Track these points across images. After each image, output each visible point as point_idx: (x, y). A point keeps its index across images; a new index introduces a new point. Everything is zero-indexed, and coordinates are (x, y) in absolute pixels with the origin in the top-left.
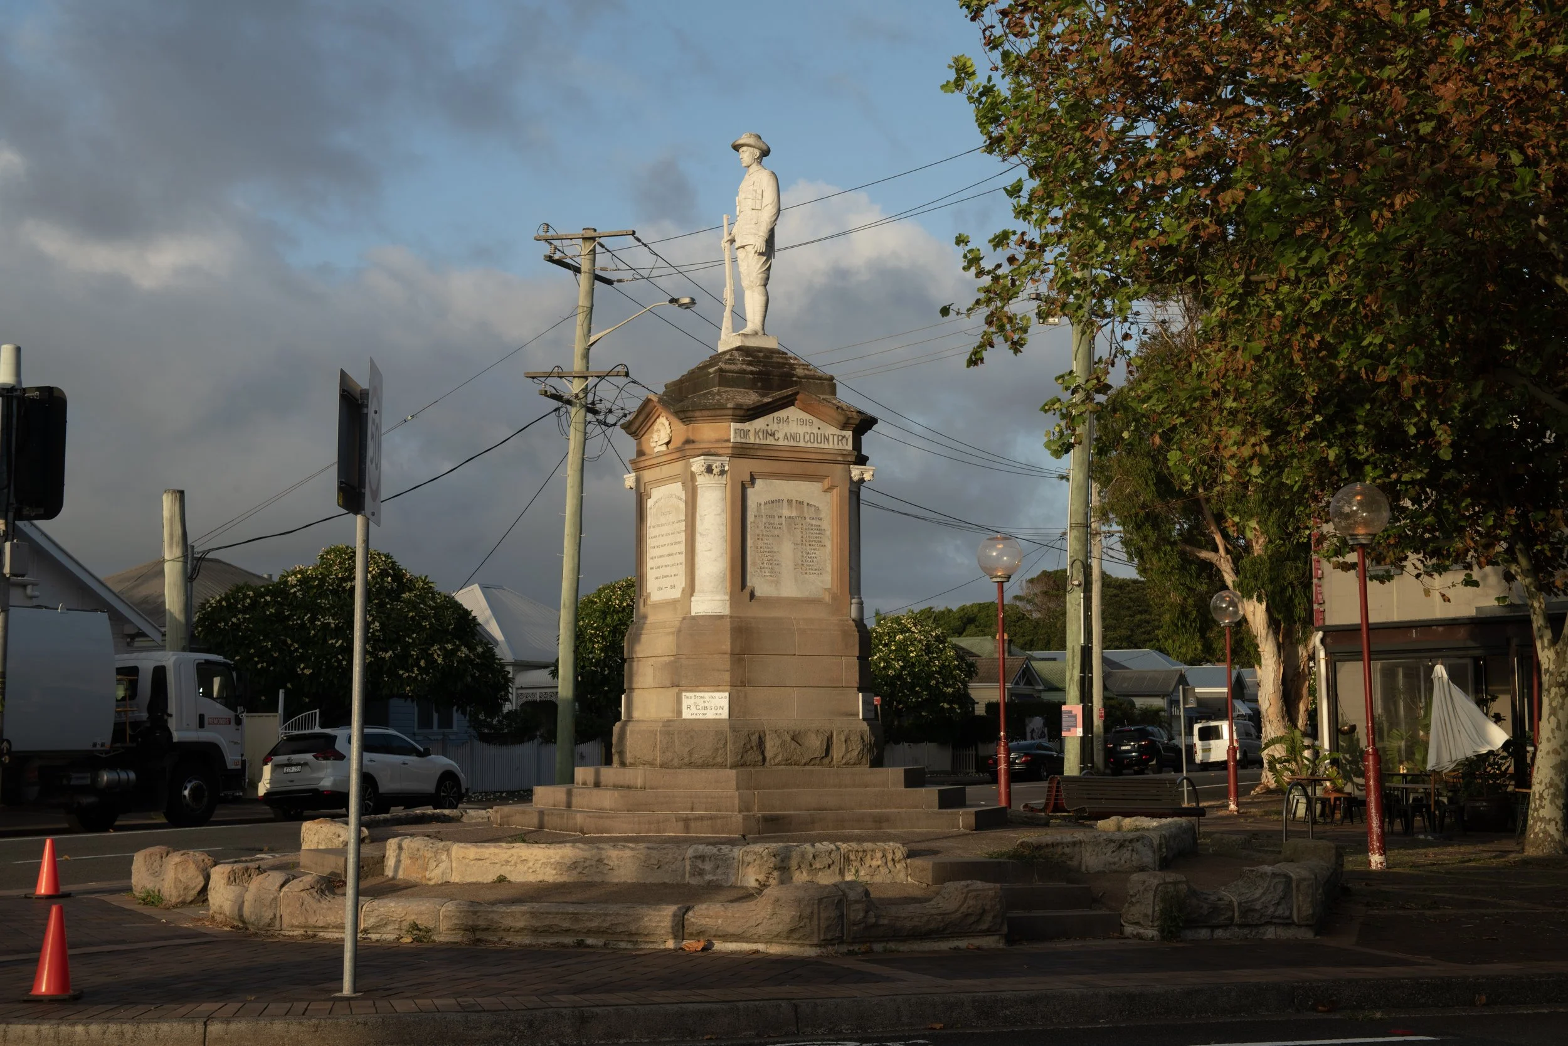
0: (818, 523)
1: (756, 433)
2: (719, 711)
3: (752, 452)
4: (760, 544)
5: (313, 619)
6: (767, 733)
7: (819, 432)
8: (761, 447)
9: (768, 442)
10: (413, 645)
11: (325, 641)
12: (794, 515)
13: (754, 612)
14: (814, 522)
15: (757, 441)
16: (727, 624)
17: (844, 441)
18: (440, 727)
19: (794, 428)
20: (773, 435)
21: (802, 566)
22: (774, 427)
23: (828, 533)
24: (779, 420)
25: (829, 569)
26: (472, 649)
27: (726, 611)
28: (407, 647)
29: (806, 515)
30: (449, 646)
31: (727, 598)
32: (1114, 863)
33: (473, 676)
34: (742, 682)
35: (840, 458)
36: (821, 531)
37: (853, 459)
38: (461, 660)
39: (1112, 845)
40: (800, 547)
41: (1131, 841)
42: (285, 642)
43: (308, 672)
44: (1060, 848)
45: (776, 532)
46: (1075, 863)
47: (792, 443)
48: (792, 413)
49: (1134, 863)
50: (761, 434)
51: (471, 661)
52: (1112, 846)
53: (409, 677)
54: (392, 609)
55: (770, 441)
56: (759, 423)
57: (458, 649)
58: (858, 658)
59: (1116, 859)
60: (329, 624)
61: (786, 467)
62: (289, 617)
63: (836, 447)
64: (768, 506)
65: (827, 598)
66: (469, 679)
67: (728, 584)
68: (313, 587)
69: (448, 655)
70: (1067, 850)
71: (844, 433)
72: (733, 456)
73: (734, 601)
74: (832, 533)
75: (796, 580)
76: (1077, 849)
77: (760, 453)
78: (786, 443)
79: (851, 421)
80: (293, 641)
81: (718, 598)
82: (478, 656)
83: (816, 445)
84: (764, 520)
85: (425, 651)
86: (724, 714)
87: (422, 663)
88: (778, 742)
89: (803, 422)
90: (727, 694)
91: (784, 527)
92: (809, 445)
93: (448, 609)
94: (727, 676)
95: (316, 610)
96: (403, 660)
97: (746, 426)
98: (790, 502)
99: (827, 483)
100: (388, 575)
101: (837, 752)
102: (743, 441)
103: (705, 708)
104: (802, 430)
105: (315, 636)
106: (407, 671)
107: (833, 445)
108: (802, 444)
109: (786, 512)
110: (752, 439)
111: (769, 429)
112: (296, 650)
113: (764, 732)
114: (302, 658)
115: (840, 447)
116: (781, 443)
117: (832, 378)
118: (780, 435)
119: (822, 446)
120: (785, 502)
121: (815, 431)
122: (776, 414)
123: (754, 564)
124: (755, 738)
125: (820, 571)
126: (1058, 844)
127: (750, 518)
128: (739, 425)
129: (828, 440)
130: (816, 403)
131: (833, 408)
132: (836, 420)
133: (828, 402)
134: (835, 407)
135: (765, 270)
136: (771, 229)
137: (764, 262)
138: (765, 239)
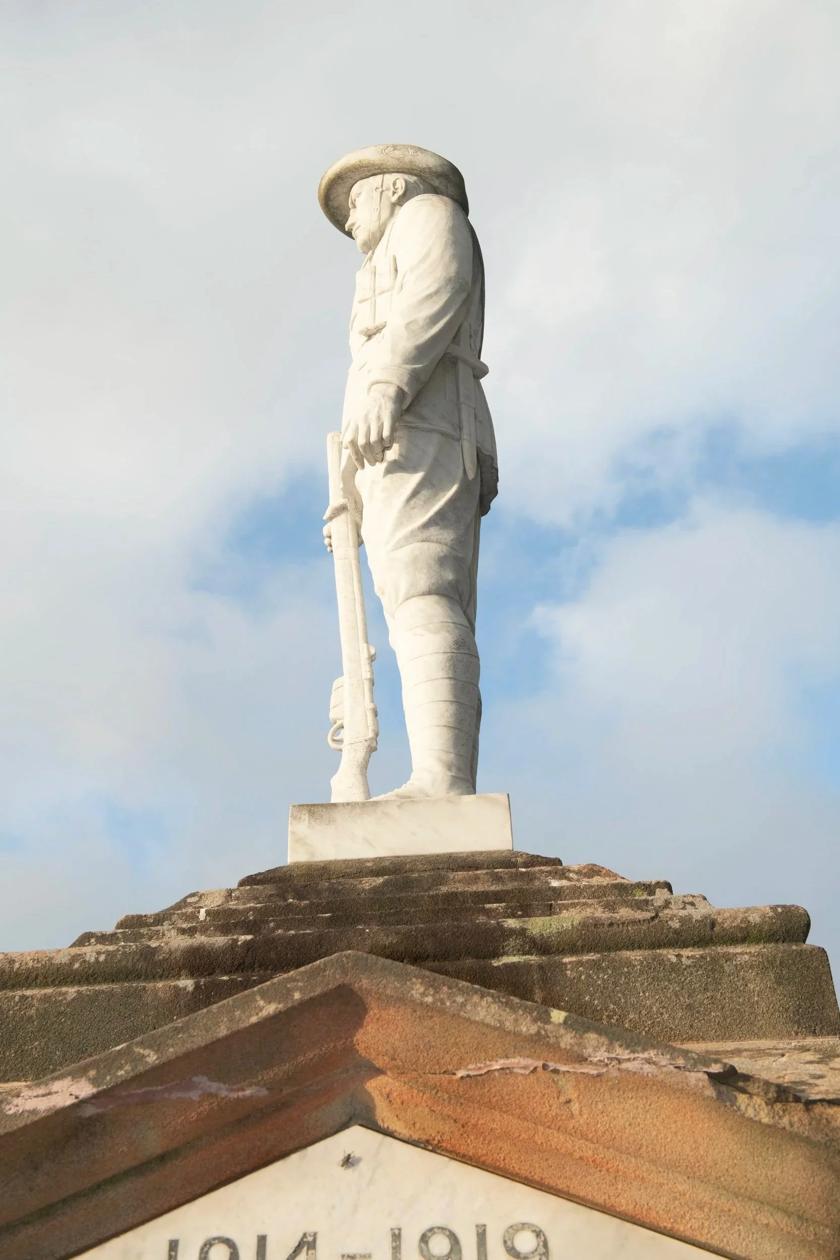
130: (520, 1062)
131: (681, 1091)
132: (776, 1207)
133: (634, 1042)
134: (697, 1078)
135: (426, 526)
136: (421, 351)
137: (415, 493)
138: (392, 391)
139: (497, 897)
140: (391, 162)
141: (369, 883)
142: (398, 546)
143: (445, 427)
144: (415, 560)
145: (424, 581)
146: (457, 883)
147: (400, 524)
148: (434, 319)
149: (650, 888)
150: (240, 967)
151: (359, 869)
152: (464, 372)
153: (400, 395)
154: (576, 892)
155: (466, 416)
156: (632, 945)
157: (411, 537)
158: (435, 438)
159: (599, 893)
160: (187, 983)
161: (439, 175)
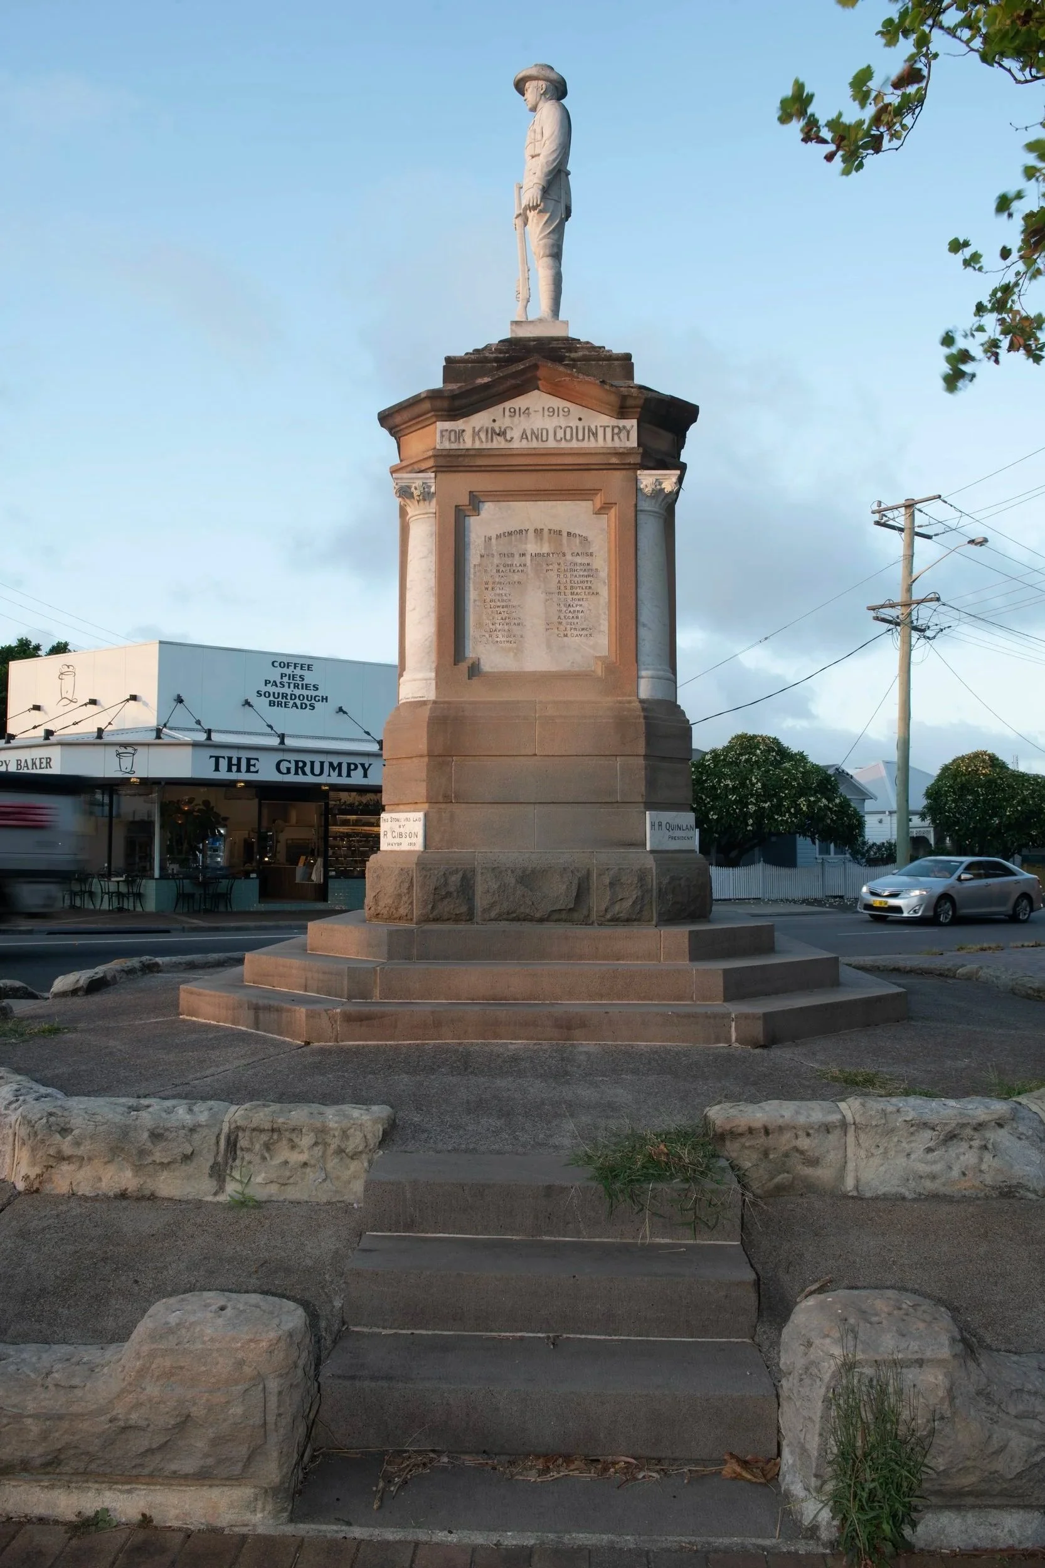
0: (585, 560)
1: (476, 434)
2: (414, 840)
3: (467, 462)
4: (489, 595)
5: (719, 782)
6: (479, 871)
7: (580, 424)
8: (480, 453)
9: (495, 445)
10: (786, 798)
11: (727, 797)
12: (545, 549)
13: (474, 694)
14: (578, 560)
15: (477, 445)
16: (426, 712)
17: (623, 435)
18: (836, 853)
19: (538, 422)
20: (502, 434)
21: (557, 626)
22: (504, 422)
23: (603, 574)
24: (513, 412)
25: (604, 626)
26: (830, 800)
27: (431, 695)
28: (781, 800)
29: (566, 549)
30: (812, 799)
31: (433, 675)
32: (933, 1177)
33: (832, 820)
34: (445, 796)
35: (614, 460)
36: (591, 572)
37: (637, 459)
38: (820, 809)
39: (928, 1134)
40: (555, 597)
41: (979, 1127)
42: (701, 798)
43: (715, 817)
44: (788, 1135)
45: (516, 577)
46: (823, 1174)
47: (535, 444)
48: (535, 400)
49: (989, 1180)
50: (483, 435)
51: (830, 809)
52: (926, 1137)
53: (782, 820)
54: (773, 775)
55: (498, 443)
56: (481, 420)
57: (819, 800)
58: (646, 756)
59: (937, 1168)
60: (728, 785)
61: (527, 481)
62: (706, 781)
63: (609, 444)
64: (503, 540)
65: (599, 671)
66: (829, 821)
67: (434, 657)
68: (720, 761)
69: (810, 805)
70: (804, 1143)
71: (622, 423)
72: (439, 469)
73: (442, 678)
74: (609, 575)
75: (549, 646)
76: (834, 1138)
77: (480, 462)
78: (524, 444)
79: (630, 402)
80: (707, 797)
81: (420, 675)
82: (836, 805)
83: (574, 444)
84: (496, 561)
85: (795, 802)
86: (418, 844)
87: (792, 810)
88: (495, 886)
89: (553, 412)
90: (421, 815)
91: (529, 569)
92: (563, 444)
93: (813, 773)
94: (422, 789)
95: (721, 776)
96: (778, 808)
97: (459, 424)
98: (538, 532)
99: (599, 501)
100: (773, 750)
101: (598, 902)
102: (454, 446)
103: (401, 835)
104: (550, 424)
105: (721, 793)
106: (781, 816)
107: (603, 442)
108: (551, 444)
109: (532, 547)
110: (468, 443)
111: (496, 426)
112: (709, 803)
113: (473, 871)
114: (713, 808)
115: (617, 444)
116: (516, 444)
117: (627, 357)
118: (516, 434)
119: (585, 444)
120: (531, 534)
121: (574, 423)
122: (508, 405)
123: (480, 625)
124: (455, 879)
125: (589, 631)
126: (781, 1129)
127: (473, 557)
128: (448, 425)
129: (595, 435)
130: (567, 379)
131: (595, 384)
132: (607, 404)
133: (588, 375)
134: (598, 382)
135: (549, 233)
136: (550, 172)
137: (546, 222)
138: (541, 187)
139: (564, 348)
140: (541, 76)
141: (532, 343)
142: (541, 240)
143: (557, 198)
144: (545, 245)
145: (548, 252)
146: (554, 344)
147: (541, 232)
148: (554, 160)
149: (600, 348)
150: (505, 362)
151: (529, 339)
152: (563, 175)
153: (544, 187)
154: (582, 348)
155: (563, 192)
156: (594, 360)
157: (544, 237)
158: (553, 202)
159: (587, 348)
160: (495, 365)
161: (558, 82)
